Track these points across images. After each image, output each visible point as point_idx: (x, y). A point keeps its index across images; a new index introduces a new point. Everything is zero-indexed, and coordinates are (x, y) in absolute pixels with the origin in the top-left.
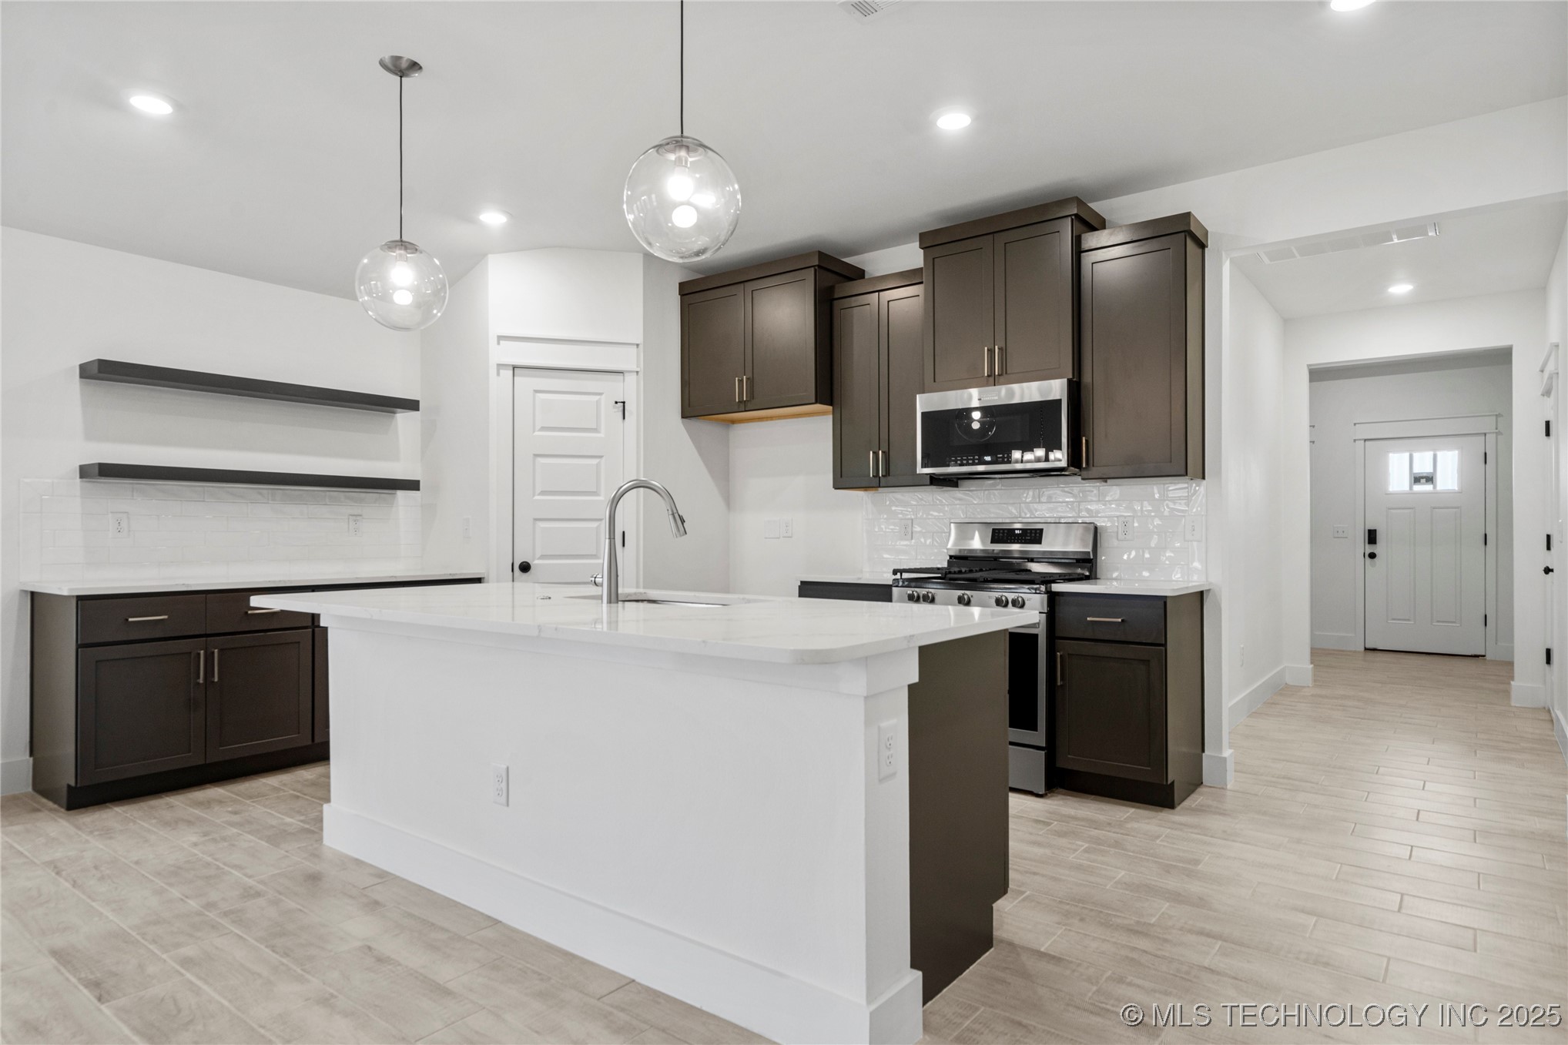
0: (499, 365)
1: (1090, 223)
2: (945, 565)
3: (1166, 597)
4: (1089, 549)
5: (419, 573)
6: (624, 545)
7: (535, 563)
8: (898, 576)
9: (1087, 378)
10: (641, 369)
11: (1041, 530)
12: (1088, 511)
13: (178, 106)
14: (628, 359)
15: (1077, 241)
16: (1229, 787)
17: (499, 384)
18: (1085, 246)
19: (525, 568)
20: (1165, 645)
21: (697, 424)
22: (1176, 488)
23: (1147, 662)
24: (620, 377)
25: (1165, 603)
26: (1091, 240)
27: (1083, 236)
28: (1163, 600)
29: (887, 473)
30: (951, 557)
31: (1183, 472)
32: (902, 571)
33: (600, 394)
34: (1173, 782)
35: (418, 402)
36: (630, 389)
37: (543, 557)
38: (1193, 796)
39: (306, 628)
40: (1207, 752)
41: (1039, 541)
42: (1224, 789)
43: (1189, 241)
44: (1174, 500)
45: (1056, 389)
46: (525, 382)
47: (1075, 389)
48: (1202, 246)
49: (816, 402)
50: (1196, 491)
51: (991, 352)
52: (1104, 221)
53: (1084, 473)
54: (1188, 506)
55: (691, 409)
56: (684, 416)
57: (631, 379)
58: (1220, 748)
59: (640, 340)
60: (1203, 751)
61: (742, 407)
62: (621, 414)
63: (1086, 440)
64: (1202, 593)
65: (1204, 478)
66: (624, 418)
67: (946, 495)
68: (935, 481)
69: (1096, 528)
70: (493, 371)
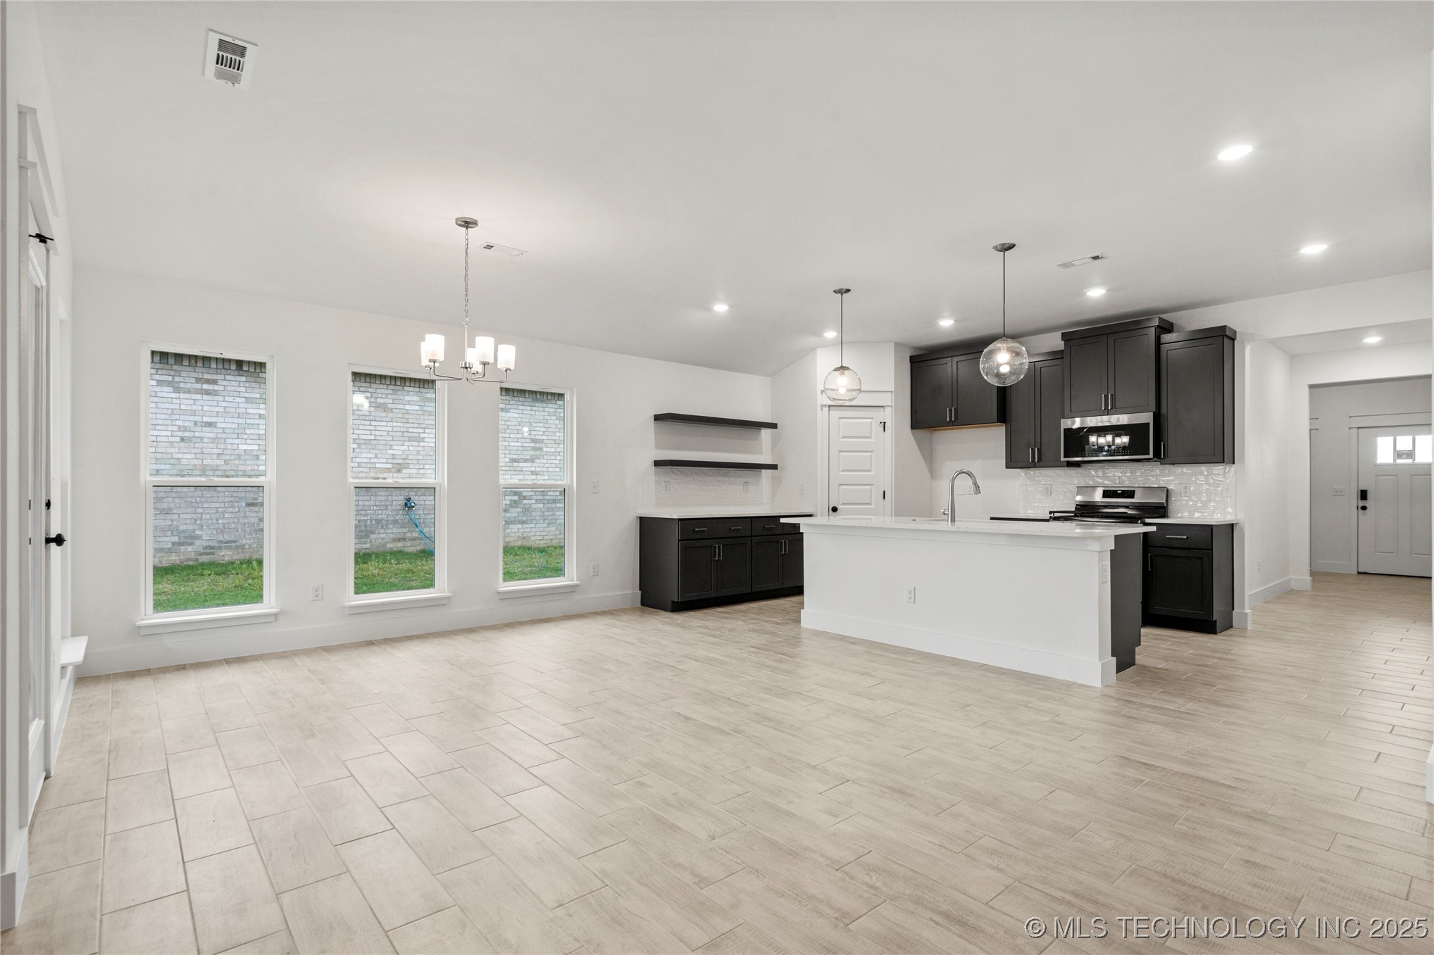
0: (822, 405)
1: (1166, 327)
2: (1074, 510)
3: (1212, 525)
4: (1164, 501)
5: (770, 512)
6: (884, 498)
7: (839, 507)
8: (1052, 515)
9: (1164, 410)
10: (893, 405)
11: (1134, 491)
12: (1163, 481)
13: (731, 306)
14: (887, 400)
15: (1158, 339)
16: (1249, 629)
17: (822, 415)
18: (1162, 341)
19: (835, 509)
20: (1212, 550)
21: (918, 432)
22: (1218, 469)
23: (1201, 559)
24: (882, 409)
25: (1212, 529)
26: (1166, 338)
27: (1162, 336)
28: (1211, 527)
29: (1040, 460)
30: (1077, 505)
31: (1222, 461)
32: (1054, 512)
33: (872, 418)
34: (1216, 621)
35: (776, 424)
36: (888, 415)
37: (843, 504)
38: (1227, 631)
39: (749, 536)
40: (1235, 610)
41: (1133, 497)
42: (1246, 629)
43: (1225, 339)
44: (1216, 475)
45: (1146, 418)
46: (836, 413)
47: (1157, 417)
48: (1233, 340)
49: (998, 422)
50: (1229, 470)
51: (1106, 397)
52: (1172, 324)
53: (1163, 461)
54: (1224, 477)
55: (915, 425)
56: (913, 428)
57: (888, 410)
58: (1243, 608)
59: (893, 390)
60: (1233, 609)
61: (951, 424)
62: (883, 429)
63: (1164, 444)
64: (1232, 524)
65: (1234, 463)
66: (884, 431)
67: (1074, 471)
68: (1070, 464)
69: (1168, 490)
70: (819, 408)
